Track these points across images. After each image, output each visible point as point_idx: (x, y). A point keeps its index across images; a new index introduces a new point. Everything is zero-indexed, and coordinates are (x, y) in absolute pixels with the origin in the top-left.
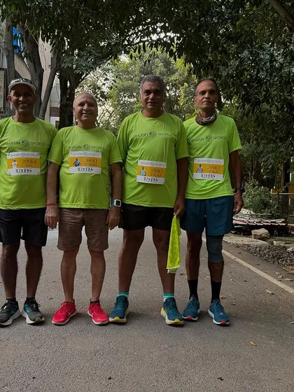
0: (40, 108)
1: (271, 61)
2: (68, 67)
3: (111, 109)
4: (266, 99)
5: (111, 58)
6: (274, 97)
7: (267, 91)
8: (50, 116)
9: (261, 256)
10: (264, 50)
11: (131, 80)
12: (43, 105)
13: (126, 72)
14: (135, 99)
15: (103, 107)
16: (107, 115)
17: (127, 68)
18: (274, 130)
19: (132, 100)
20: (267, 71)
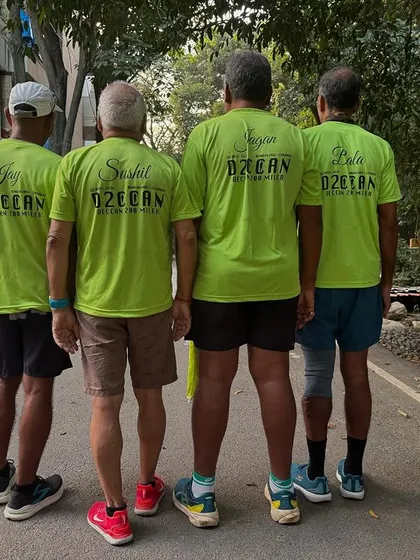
0: (64, 130)
1: (407, 48)
2: (102, 66)
3: (173, 126)
4: (400, 108)
5: (169, 49)
6: (412, 104)
7: (402, 94)
8: (84, 138)
9: (393, 348)
10: (396, 30)
11: (202, 81)
12: (68, 126)
13: (193, 70)
14: (208, 110)
15: (162, 124)
16: (168, 134)
17: (195, 63)
18: (413, 156)
19: (204, 112)
20: (401, 64)
